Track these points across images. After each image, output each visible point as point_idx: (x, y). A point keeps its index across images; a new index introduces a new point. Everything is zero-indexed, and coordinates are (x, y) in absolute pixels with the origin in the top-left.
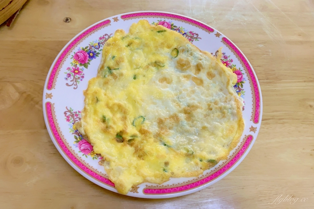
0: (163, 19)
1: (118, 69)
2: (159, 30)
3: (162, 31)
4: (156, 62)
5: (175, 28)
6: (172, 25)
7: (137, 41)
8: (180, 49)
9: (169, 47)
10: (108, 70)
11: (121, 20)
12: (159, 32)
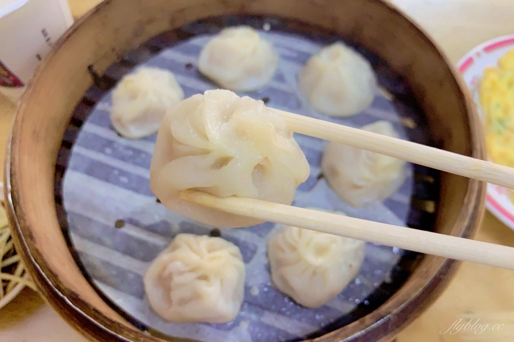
1: (510, 119)
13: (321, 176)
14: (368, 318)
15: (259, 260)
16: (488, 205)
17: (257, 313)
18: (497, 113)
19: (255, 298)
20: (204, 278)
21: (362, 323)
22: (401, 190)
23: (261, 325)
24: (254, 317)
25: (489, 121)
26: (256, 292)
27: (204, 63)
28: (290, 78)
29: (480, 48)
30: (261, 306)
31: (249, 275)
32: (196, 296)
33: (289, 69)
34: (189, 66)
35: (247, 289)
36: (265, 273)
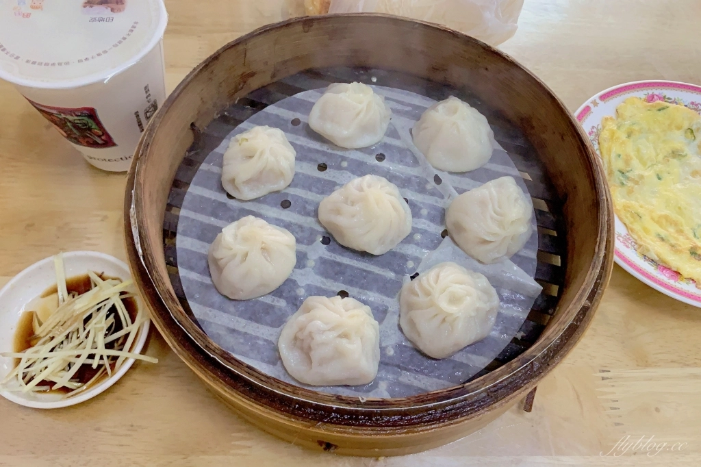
0: (650, 91)
1: (631, 170)
2: (660, 108)
3: (663, 109)
4: (673, 152)
5: (670, 101)
6: (665, 97)
7: (636, 128)
8: (694, 128)
9: (679, 128)
10: (620, 174)
11: (601, 103)
12: (659, 110)
13: (445, 234)
14: (514, 362)
15: (392, 320)
16: (616, 258)
17: (394, 373)
18: (618, 164)
19: (391, 358)
20: (345, 336)
21: (510, 367)
22: (527, 245)
23: (400, 384)
24: (390, 377)
25: (611, 173)
26: (391, 352)
27: (315, 120)
28: (404, 133)
29: (596, 96)
30: (399, 366)
31: (383, 336)
32: (339, 354)
33: (402, 123)
34: (296, 122)
35: (383, 349)
36: (399, 333)
